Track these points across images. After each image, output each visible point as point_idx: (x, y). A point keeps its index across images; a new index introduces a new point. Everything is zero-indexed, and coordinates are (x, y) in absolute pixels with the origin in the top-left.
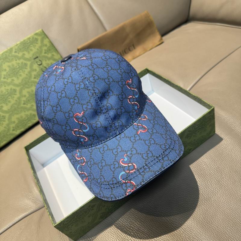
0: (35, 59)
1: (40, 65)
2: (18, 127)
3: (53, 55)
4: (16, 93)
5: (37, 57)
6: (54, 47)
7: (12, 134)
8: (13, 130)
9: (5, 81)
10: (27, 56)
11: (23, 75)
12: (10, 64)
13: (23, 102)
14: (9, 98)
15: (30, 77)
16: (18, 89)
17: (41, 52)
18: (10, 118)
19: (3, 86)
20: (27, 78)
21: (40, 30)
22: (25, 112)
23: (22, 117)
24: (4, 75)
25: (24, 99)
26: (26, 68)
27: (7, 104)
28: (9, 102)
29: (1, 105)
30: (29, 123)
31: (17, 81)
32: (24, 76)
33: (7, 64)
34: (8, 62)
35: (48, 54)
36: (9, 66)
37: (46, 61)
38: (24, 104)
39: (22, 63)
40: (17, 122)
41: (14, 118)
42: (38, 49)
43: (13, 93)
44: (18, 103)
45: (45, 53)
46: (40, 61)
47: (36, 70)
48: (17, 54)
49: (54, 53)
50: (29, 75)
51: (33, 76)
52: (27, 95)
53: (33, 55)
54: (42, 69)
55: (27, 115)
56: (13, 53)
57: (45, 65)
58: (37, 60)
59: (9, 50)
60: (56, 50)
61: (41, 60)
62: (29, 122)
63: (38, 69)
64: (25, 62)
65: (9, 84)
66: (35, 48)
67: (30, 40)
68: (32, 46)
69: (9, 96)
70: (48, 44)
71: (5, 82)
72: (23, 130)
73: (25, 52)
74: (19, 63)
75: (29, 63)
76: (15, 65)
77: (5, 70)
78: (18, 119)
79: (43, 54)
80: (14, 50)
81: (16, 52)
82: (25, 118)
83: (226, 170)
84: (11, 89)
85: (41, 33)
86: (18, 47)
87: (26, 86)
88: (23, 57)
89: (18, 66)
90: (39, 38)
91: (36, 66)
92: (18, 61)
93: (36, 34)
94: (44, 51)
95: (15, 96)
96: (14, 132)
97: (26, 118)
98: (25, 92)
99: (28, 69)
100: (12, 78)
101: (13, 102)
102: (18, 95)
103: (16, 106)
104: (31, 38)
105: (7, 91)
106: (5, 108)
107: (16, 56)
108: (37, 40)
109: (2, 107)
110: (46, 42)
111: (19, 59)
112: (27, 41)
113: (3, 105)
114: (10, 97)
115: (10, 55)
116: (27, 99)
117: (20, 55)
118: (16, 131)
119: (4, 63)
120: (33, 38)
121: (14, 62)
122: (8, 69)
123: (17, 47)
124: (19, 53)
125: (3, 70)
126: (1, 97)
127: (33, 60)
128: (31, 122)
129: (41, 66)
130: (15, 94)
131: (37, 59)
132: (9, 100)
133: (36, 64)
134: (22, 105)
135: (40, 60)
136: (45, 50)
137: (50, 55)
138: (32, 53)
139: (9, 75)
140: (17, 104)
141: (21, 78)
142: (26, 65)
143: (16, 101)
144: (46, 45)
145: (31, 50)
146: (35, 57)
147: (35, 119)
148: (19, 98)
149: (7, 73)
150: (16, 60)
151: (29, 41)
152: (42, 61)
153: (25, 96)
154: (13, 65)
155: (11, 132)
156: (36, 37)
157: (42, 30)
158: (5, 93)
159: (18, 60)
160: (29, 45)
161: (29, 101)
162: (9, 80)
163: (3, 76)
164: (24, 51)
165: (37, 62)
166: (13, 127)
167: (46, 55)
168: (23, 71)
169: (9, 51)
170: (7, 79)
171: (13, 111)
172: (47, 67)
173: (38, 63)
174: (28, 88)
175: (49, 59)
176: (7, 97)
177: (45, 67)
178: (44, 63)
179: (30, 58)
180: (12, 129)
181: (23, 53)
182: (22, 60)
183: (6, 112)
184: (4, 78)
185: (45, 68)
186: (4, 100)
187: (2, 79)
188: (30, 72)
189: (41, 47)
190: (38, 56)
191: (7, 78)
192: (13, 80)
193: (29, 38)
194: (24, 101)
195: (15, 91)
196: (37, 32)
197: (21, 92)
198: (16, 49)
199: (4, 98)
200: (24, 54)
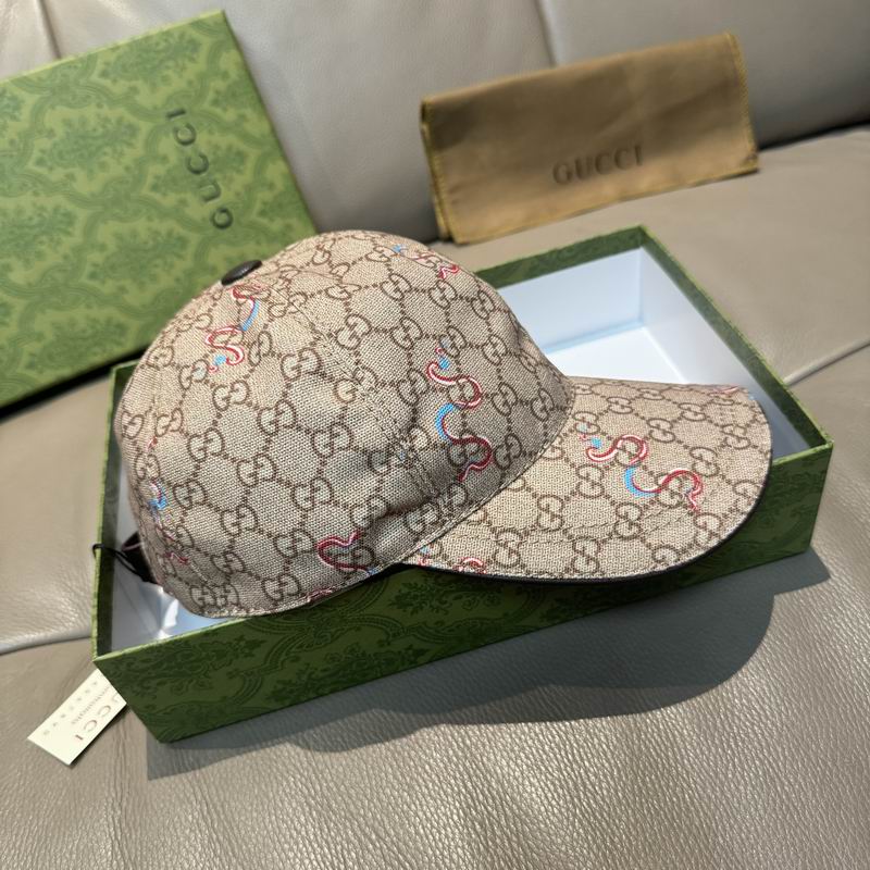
0: (171, 115)
1: (185, 143)
2: (51, 357)
3: (242, 117)
4: (70, 229)
5: (182, 112)
6: (256, 89)
7: (22, 380)
8: (31, 366)
9: (40, 175)
10: (145, 98)
11: (115, 167)
12: (73, 114)
13: (88, 269)
14: (41, 243)
15: (139, 180)
16: (82, 215)
17: (201, 96)
18: (26, 318)
19: (29, 193)
20: (127, 182)
21: (217, 12)
22: (89, 307)
23: (72, 323)
24: (43, 151)
25: (96, 257)
26: (130, 145)
27: (27, 263)
28: (40, 255)
29: (5, 261)
30: (95, 354)
31: (84, 185)
32: (116, 170)
33: (63, 111)
34: (69, 105)
35: (225, 110)
36: (68, 123)
37: (211, 132)
38: (93, 276)
39: (120, 121)
40: (50, 336)
41: (45, 322)
42: (190, 83)
43: (63, 227)
44: (69, 268)
45: (216, 103)
46: (189, 131)
47: (164, 159)
48: (107, 83)
49: (249, 112)
50: (136, 172)
51: (150, 180)
52: (112, 246)
53: (169, 99)
54: (189, 160)
55: (95, 321)
56: (95, 77)
57: (204, 149)
58: (178, 121)
59: (82, 60)
60: (261, 103)
61: (192, 124)
62: (97, 349)
63: (174, 158)
64: (129, 118)
65: (52, 189)
66: (181, 77)
67: (171, 41)
68: (171, 63)
69: (44, 233)
70: (234, 73)
71: (38, 179)
72: (66, 372)
73: (139, 84)
74: (107, 120)
75: (145, 127)
76: (93, 122)
77: (51, 133)
78: (57, 326)
79: (206, 106)
80: (100, 66)
81: (104, 74)
82: (84, 331)
83: (818, 746)
84: (56, 210)
85: (216, 23)
86: (119, 58)
87: (117, 211)
88: (128, 99)
89: (100, 130)
90: (206, 42)
91: (167, 145)
92: (106, 111)
93: (198, 25)
94: (211, 96)
95: (64, 238)
96: (32, 374)
97: (90, 332)
98: (107, 232)
99: (138, 150)
100: (70, 170)
101: (52, 258)
102: (77, 237)
103: (59, 277)
104: (176, 35)
105: (40, 215)
106: (19, 276)
107: (101, 91)
108: (194, 46)
109: (8, 268)
110: (229, 61)
111: (114, 102)
112: (157, 44)
113: (13, 261)
114: (44, 238)
115: (82, 81)
116: (108, 258)
117: (120, 88)
118: (41, 372)
119: (53, 107)
120: (182, 36)
121: (90, 112)
122: (60, 131)
123: (112, 58)
124: (115, 81)
125: (40, 132)
126: (12, 233)
127: (162, 121)
128: (104, 351)
129: (188, 149)
130: (68, 234)
131: (179, 117)
132: (43, 248)
133: (171, 135)
134: (84, 280)
135: (189, 127)
136: (218, 92)
137: (230, 115)
138: (165, 91)
139: (61, 155)
140: (65, 271)
141: (102, 177)
142: (133, 130)
143: (66, 257)
144: (225, 75)
145: (165, 79)
146: (173, 108)
147: (119, 344)
148: (79, 251)
149: (55, 145)
150: (99, 106)
151: (163, 45)
152: (197, 131)
153: (103, 247)
154: (84, 122)
155: (21, 370)
156: (194, 34)
157: (224, 14)
158: (30, 219)
159: (106, 107)
160: (162, 61)
161: (113, 267)
162: (58, 175)
163: (36, 154)
164: (137, 79)
165: (176, 131)
166: (32, 355)
167: (218, 111)
168: (115, 151)
169: (80, 65)
170: (51, 169)
171: (46, 293)
172: (210, 158)
173: (180, 136)
174: (121, 219)
175: (225, 129)
176: (35, 237)
177: (204, 157)
178: (203, 141)
179: (155, 108)
180: (25, 359)
181: (134, 83)
182: (121, 111)
183: (18, 291)
184: (40, 162)
185: (201, 160)
186: (22, 243)
187: (31, 166)
188: (140, 163)
189: (202, 77)
190: (186, 107)
191: (49, 163)
192: (71, 177)
193: (168, 34)
194: (95, 265)
195: (69, 219)
196: (203, 16)
197: (89, 229)
198: (107, 64)
199: (22, 238)
200: (134, 90)
